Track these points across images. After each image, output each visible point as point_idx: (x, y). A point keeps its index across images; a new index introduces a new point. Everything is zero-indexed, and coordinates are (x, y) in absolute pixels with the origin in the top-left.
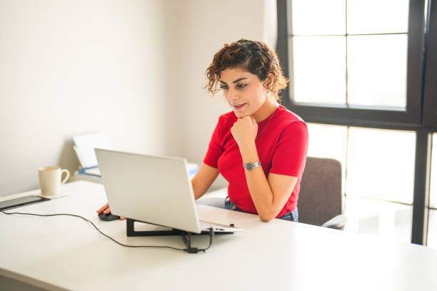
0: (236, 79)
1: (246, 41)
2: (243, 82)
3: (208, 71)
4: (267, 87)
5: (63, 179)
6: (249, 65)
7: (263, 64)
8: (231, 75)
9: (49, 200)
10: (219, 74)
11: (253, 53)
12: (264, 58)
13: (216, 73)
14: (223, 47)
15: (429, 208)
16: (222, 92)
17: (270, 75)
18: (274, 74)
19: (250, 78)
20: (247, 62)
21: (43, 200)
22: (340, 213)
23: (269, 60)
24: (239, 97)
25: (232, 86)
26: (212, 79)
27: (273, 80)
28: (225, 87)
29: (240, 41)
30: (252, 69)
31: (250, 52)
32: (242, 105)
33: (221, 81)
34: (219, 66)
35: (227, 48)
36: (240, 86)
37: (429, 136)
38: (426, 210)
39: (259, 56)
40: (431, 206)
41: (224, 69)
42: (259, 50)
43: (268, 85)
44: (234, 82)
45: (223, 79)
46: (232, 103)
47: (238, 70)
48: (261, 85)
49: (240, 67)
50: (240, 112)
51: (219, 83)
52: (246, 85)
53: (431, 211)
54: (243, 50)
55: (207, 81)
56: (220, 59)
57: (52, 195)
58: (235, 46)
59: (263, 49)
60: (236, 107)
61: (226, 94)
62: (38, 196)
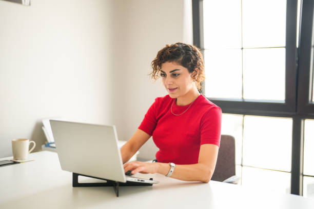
0: (172, 70)
1: (182, 44)
2: (177, 72)
3: (153, 63)
4: (194, 77)
5: (30, 148)
6: (182, 60)
7: (192, 60)
8: (169, 67)
9: (19, 163)
10: (160, 66)
11: (186, 53)
12: (193, 57)
13: (158, 64)
14: (165, 46)
15: (303, 175)
16: (161, 79)
17: (196, 69)
18: (199, 68)
19: (182, 70)
20: (181, 58)
21: (15, 163)
22: (234, 174)
23: (197, 59)
24: (173, 82)
25: (168, 74)
26: (155, 69)
27: (198, 73)
28: (164, 75)
29: (177, 44)
30: (184, 64)
31: (183, 51)
32: (175, 89)
33: (162, 71)
34: (160, 60)
35: (168, 47)
36: (174, 75)
37: (302, 121)
38: (301, 177)
39: (190, 55)
40: (304, 174)
41: (164, 62)
42: (190, 50)
43: (194, 76)
44: (171, 72)
45: (163, 69)
46: (168, 87)
47: (175, 63)
48: (189, 76)
49: (176, 61)
50: (173, 94)
51: (160, 72)
52: (179, 75)
53: (305, 177)
54: (179, 49)
55: (152, 70)
56: (162, 55)
57: (22, 159)
58: (173, 47)
59: (193, 50)
60: (171, 90)
61: (164, 80)
62: (11, 161)
